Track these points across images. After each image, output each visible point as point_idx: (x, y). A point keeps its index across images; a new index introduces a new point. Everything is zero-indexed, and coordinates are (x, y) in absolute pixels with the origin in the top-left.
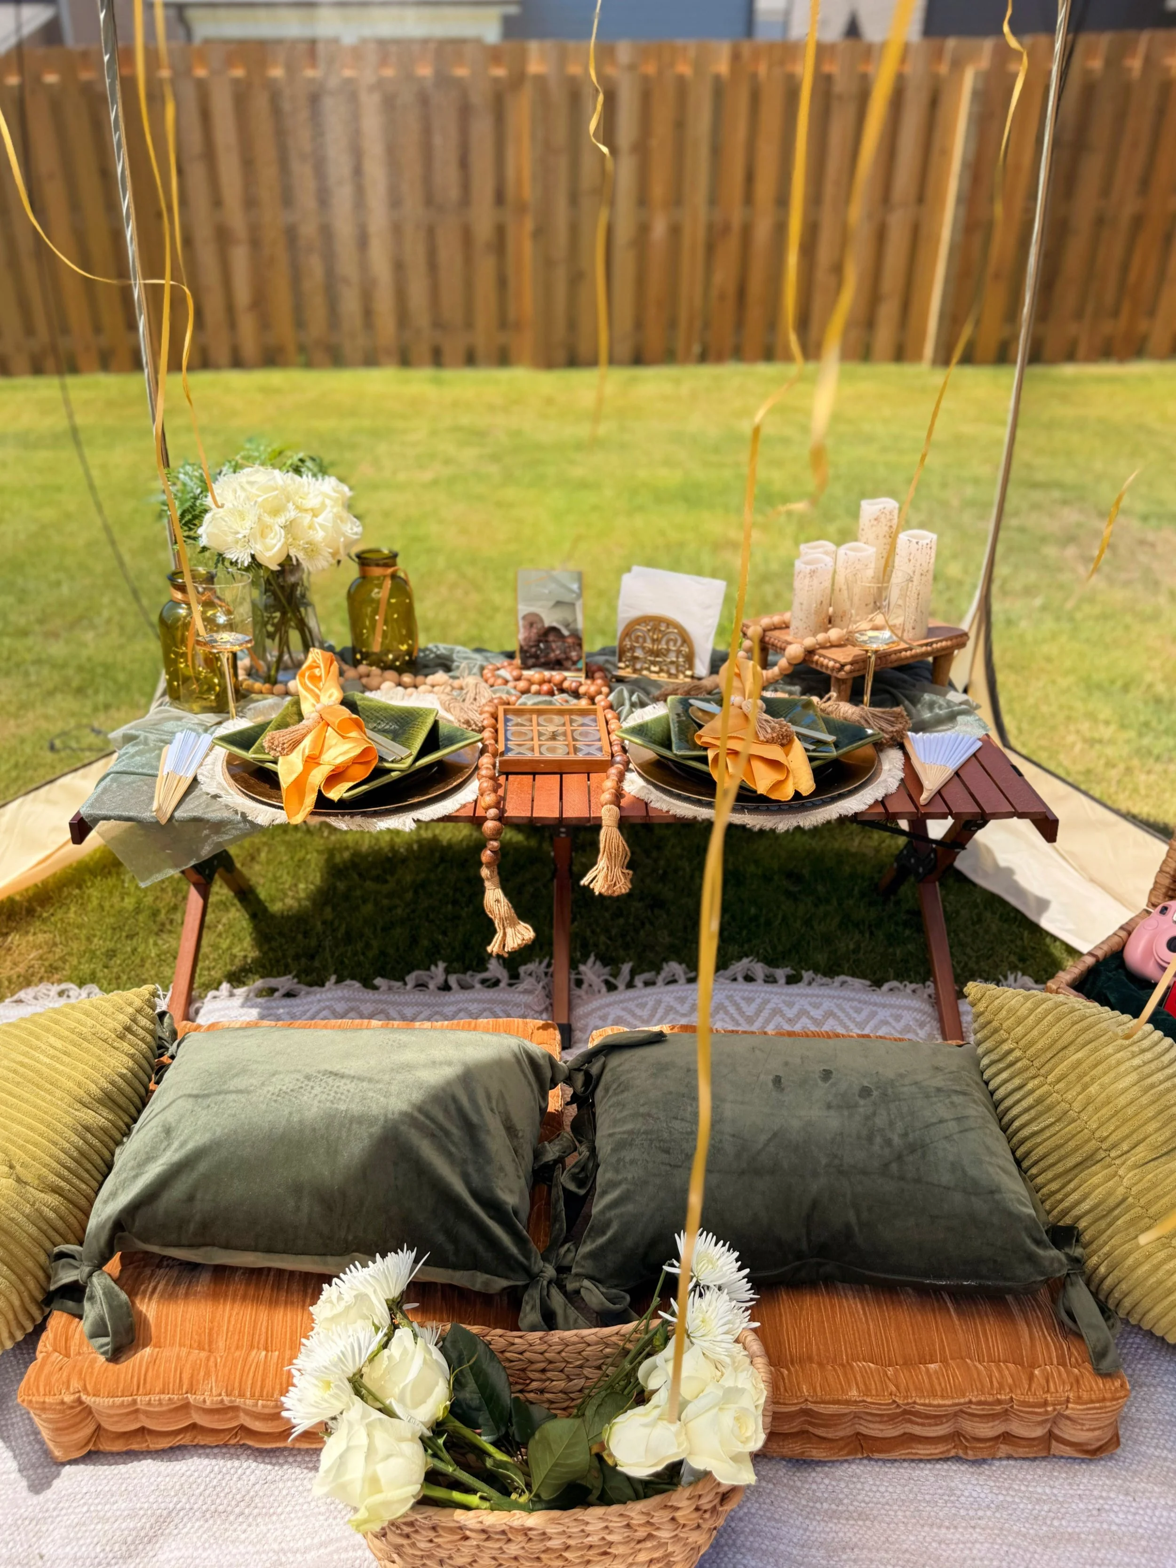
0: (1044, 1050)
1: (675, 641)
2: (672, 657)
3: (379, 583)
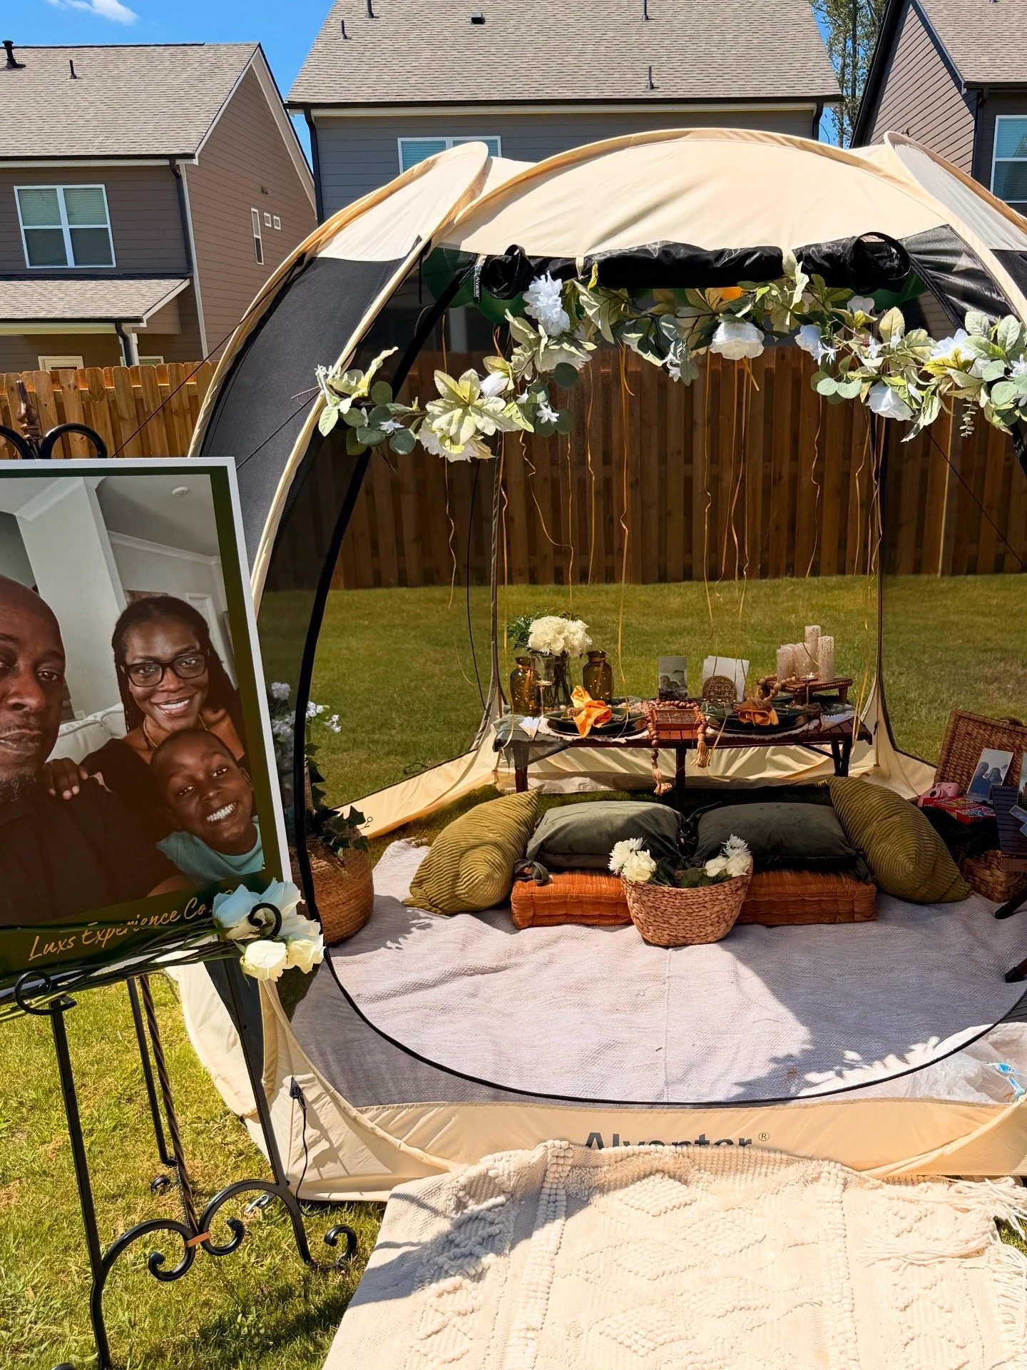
0: (850, 792)
1: (728, 687)
2: (727, 694)
3: (598, 664)
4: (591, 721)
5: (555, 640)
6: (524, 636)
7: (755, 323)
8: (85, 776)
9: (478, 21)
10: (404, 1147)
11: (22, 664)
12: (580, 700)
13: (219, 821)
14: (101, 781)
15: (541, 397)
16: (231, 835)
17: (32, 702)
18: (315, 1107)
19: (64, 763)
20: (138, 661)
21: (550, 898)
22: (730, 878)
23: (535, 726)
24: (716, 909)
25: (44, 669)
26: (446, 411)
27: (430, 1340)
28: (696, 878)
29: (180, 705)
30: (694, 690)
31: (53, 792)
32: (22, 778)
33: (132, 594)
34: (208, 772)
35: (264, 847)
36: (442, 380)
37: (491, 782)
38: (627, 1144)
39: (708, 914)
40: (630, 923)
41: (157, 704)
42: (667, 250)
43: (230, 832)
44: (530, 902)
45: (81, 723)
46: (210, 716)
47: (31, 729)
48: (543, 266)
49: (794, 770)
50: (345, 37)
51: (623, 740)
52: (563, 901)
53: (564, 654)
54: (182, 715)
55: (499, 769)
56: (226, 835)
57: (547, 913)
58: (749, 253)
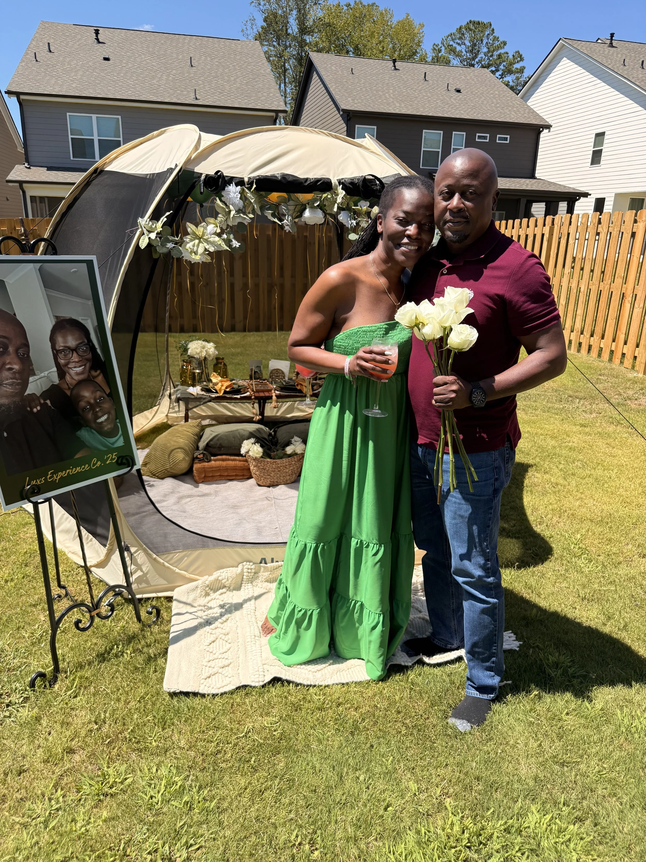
1: (281, 373)
2: (281, 376)
3: (221, 363)
4: (224, 388)
5: (201, 352)
6: (186, 350)
7: (321, 209)
8: (42, 401)
9: (106, 59)
10: (177, 570)
11: (11, 349)
12: (215, 378)
13: (102, 422)
14: (50, 404)
15: (232, 236)
16: (108, 429)
17: (16, 367)
18: (135, 555)
19: (32, 396)
20: (61, 348)
21: (213, 467)
22: (296, 454)
23: (195, 390)
24: (291, 468)
25: (21, 351)
26: (191, 240)
27: (211, 646)
28: (282, 455)
29: (81, 368)
30: (266, 375)
31: (29, 409)
32: (14, 402)
33: (57, 317)
34: (95, 399)
35: (123, 434)
36: (191, 227)
37: (165, 421)
38: (277, 562)
39: (287, 471)
40: (251, 477)
41: (71, 368)
42: (284, 176)
43: (107, 427)
44: (204, 470)
45: (38, 377)
46: (94, 373)
47: (17, 380)
48: (230, 180)
49: (307, 412)
50: (37, 61)
51: (238, 396)
52: (219, 469)
53: (205, 358)
54: (82, 373)
55: (169, 415)
56: (106, 428)
57: (211, 475)
58: (318, 180)
